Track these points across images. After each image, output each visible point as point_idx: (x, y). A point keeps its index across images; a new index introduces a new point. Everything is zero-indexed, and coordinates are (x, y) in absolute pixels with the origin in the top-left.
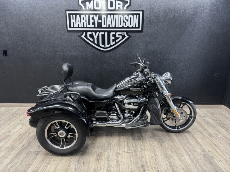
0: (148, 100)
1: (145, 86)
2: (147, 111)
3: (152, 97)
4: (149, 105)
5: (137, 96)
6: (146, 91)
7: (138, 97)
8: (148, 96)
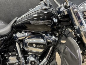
0: (58, 39)
1: (55, 20)
2: (57, 53)
3: (63, 35)
4: (59, 45)
5: (43, 33)
6: (55, 27)
7: (44, 35)
8: (58, 34)
